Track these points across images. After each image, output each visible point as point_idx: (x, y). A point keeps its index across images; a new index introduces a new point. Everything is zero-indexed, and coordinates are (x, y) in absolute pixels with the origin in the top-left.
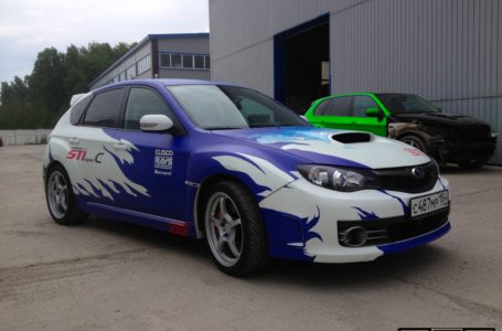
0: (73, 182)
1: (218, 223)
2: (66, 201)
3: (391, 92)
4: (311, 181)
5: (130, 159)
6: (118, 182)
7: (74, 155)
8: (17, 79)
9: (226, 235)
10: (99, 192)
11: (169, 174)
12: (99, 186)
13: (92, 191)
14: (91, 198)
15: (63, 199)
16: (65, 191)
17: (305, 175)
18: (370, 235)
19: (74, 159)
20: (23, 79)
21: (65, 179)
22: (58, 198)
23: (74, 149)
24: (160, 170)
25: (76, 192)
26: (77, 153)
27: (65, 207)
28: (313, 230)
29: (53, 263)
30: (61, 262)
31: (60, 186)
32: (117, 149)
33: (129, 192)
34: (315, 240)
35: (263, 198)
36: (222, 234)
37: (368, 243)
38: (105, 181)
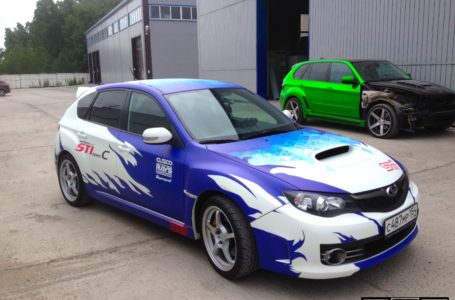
0: (83, 172)
1: (213, 230)
2: (77, 186)
3: (366, 58)
4: (296, 206)
5: (134, 162)
6: (124, 179)
7: (82, 149)
8: (19, 25)
9: (221, 242)
10: (107, 185)
11: (170, 181)
12: (106, 179)
13: (100, 182)
14: (99, 187)
15: (74, 185)
16: (75, 178)
17: (292, 200)
18: (348, 255)
19: (83, 152)
20: (24, 26)
21: (75, 167)
22: (69, 183)
23: (82, 143)
24: (160, 176)
25: (85, 181)
26: (85, 147)
27: (76, 192)
28: (298, 251)
29: (71, 258)
30: (77, 257)
31: (71, 173)
32: (121, 151)
33: (134, 189)
34: (300, 259)
35: (254, 219)
36: (217, 241)
37: (347, 261)
38: (112, 177)
